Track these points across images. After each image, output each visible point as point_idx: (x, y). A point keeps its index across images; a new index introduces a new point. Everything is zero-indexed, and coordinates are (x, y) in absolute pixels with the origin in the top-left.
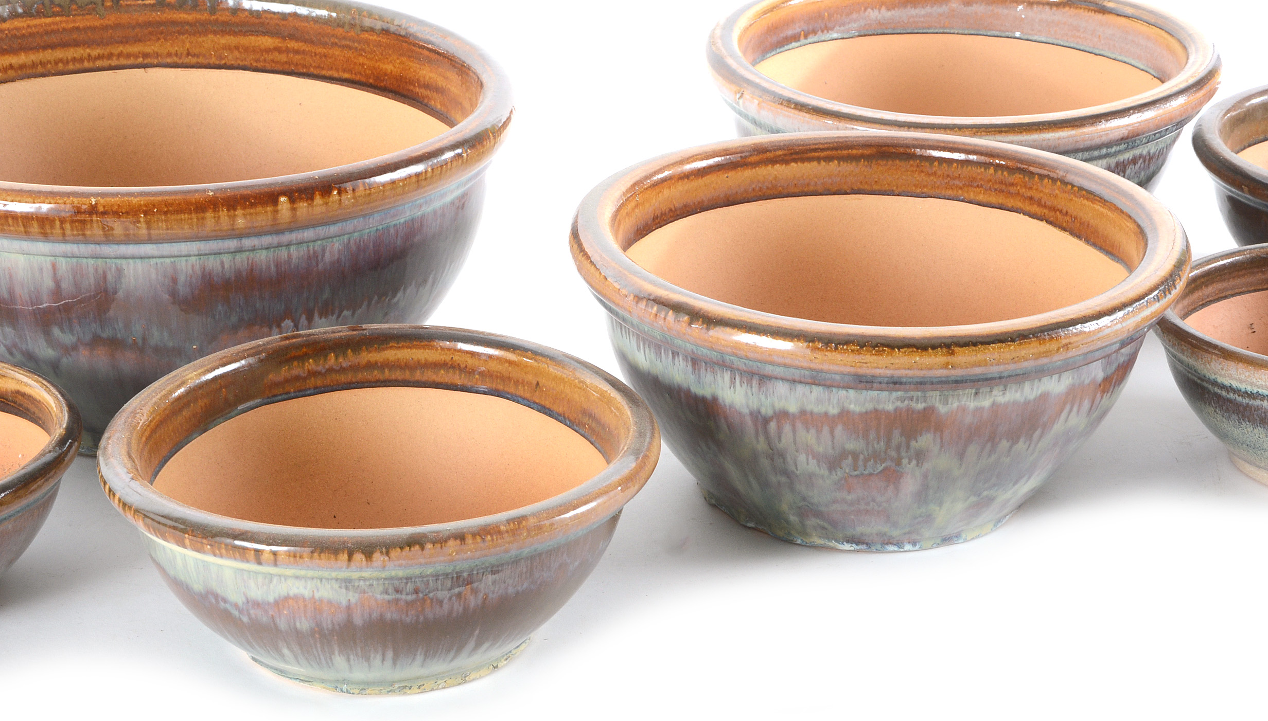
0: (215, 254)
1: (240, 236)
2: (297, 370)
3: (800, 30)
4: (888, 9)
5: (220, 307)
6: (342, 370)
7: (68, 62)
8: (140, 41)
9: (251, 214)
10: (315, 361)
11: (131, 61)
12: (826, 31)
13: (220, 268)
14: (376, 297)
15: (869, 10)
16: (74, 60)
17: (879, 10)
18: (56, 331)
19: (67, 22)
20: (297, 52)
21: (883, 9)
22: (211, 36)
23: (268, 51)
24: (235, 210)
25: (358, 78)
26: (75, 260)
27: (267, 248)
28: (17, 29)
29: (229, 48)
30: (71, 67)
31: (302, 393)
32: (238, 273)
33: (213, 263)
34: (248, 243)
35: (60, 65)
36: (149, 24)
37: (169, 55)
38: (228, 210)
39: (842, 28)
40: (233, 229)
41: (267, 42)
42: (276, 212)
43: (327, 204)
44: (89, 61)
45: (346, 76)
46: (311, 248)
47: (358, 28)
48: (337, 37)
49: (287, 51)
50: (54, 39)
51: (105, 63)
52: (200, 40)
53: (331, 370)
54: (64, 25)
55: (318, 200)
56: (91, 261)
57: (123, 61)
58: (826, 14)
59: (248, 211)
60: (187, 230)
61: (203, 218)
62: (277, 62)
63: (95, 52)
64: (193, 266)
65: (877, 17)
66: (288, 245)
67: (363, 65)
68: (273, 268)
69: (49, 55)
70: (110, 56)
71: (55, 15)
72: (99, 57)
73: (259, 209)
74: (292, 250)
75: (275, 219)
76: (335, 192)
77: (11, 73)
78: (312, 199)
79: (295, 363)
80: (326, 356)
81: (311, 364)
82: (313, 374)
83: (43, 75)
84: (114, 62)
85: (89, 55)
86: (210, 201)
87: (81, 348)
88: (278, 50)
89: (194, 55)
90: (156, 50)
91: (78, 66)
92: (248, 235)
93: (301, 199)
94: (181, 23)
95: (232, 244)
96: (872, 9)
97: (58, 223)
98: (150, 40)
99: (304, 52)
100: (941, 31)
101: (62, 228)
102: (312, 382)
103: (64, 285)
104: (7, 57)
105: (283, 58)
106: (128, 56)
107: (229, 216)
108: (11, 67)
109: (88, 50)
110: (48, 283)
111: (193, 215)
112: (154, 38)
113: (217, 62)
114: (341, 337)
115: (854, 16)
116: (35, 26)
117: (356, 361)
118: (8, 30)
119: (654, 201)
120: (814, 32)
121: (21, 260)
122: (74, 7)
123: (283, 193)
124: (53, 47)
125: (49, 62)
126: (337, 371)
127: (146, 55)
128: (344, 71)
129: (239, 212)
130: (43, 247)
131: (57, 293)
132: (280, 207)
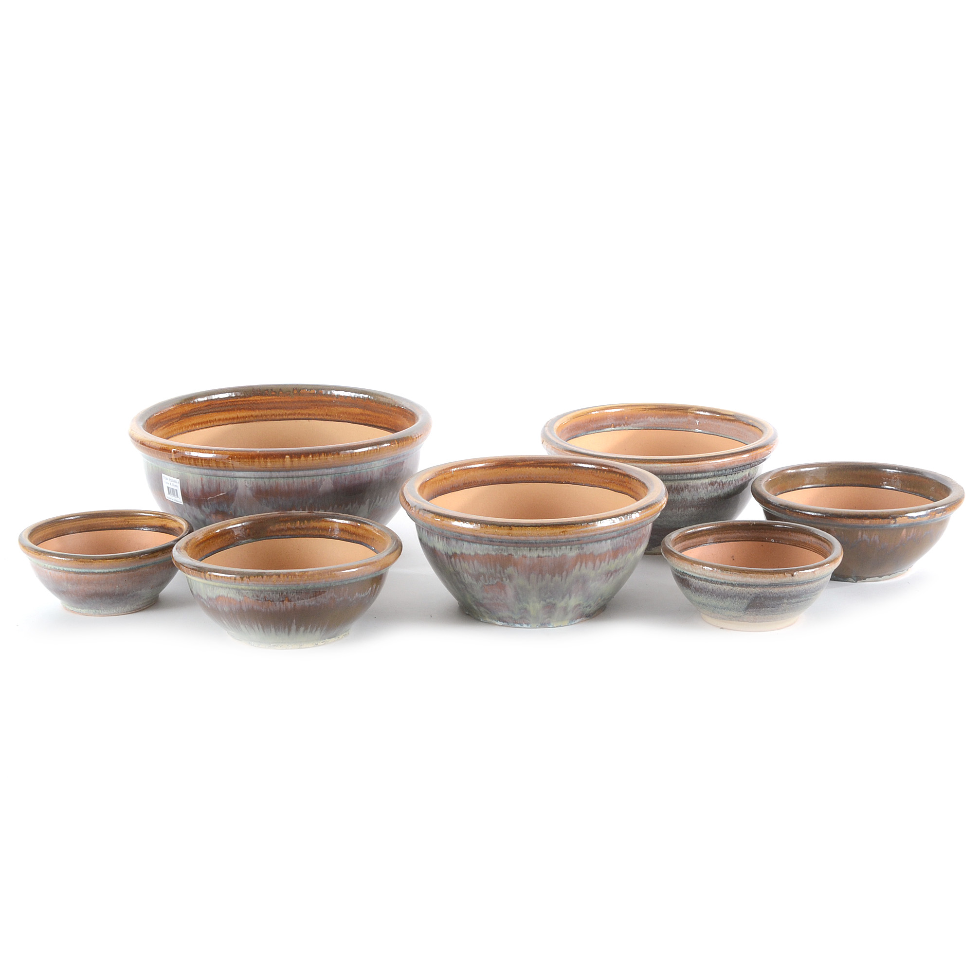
0: (262, 478)
1: (271, 471)
2: (282, 526)
3: (611, 423)
4: (659, 418)
5: (264, 501)
6: (302, 529)
7: (276, 415)
8: (307, 408)
9: (274, 462)
10: (290, 523)
11: (303, 417)
12: (626, 425)
13: (264, 485)
15: (649, 417)
16: (279, 415)
17: (654, 418)
18: (203, 507)
19: (277, 399)
20: (369, 415)
21: (656, 418)
22: (336, 407)
23: (358, 414)
24: (267, 459)
25: (389, 427)
26: (209, 477)
27: (283, 478)
28: (256, 400)
29: (343, 413)
30: (278, 418)
31: (284, 537)
32: (271, 487)
33: (261, 482)
34: (274, 474)
35: (273, 416)
36: (312, 401)
37: (319, 415)
38: (264, 459)
39: (635, 425)
40: (266, 467)
41: (358, 411)
42: (284, 461)
43: (306, 460)
44: (285, 416)
45: (386, 426)
46: (303, 480)
47: (390, 405)
48: (383, 409)
49: (365, 415)
50: (272, 405)
51: (293, 417)
52: (332, 409)
53: (297, 528)
54: (276, 400)
55: (303, 458)
56: (215, 478)
57: (300, 417)
58: (626, 417)
59: (272, 460)
60: (247, 466)
61: (254, 462)
62: (361, 420)
63: (288, 412)
64: (253, 483)
65: (653, 421)
66: (293, 477)
67: (391, 421)
68: (286, 487)
69: (268, 412)
70: (295, 414)
71: (273, 395)
72: (290, 414)
73: (277, 460)
74: (294, 480)
75: (284, 465)
76: (311, 456)
77: (252, 419)
78: (300, 458)
79: (282, 524)
80: (296, 522)
81: (289, 525)
82: (289, 529)
83: (266, 421)
84: (296, 417)
85: (286, 413)
86: (257, 455)
87: (212, 515)
88: (362, 414)
89: (329, 416)
90: (314, 412)
91: (281, 417)
92: (274, 471)
93: (295, 457)
94: (325, 401)
95: (268, 474)
96: (651, 417)
97: (200, 460)
98: (311, 408)
99: (371, 416)
100: (684, 430)
101: (201, 462)
102: (289, 533)
103: (205, 487)
104: (250, 411)
105: (364, 418)
106: (302, 414)
107: (264, 462)
108: (252, 416)
109: (285, 411)
110: (200, 486)
111: (250, 460)
112: (313, 407)
113: (338, 419)
114: (302, 515)
115: (641, 420)
116: (263, 400)
117: (308, 526)
118: (252, 401)
120: (620, 425)
121: (191, 475)
122: (281, 392)
123: (288, 454)
124: (271, 409)
125: (268, 415)
126: (300, 529)
127: (309, 415)
128: (385, 424)
129: (268, 460)
130: (197, 470)
131: (203, 490)
132: (286, 460)
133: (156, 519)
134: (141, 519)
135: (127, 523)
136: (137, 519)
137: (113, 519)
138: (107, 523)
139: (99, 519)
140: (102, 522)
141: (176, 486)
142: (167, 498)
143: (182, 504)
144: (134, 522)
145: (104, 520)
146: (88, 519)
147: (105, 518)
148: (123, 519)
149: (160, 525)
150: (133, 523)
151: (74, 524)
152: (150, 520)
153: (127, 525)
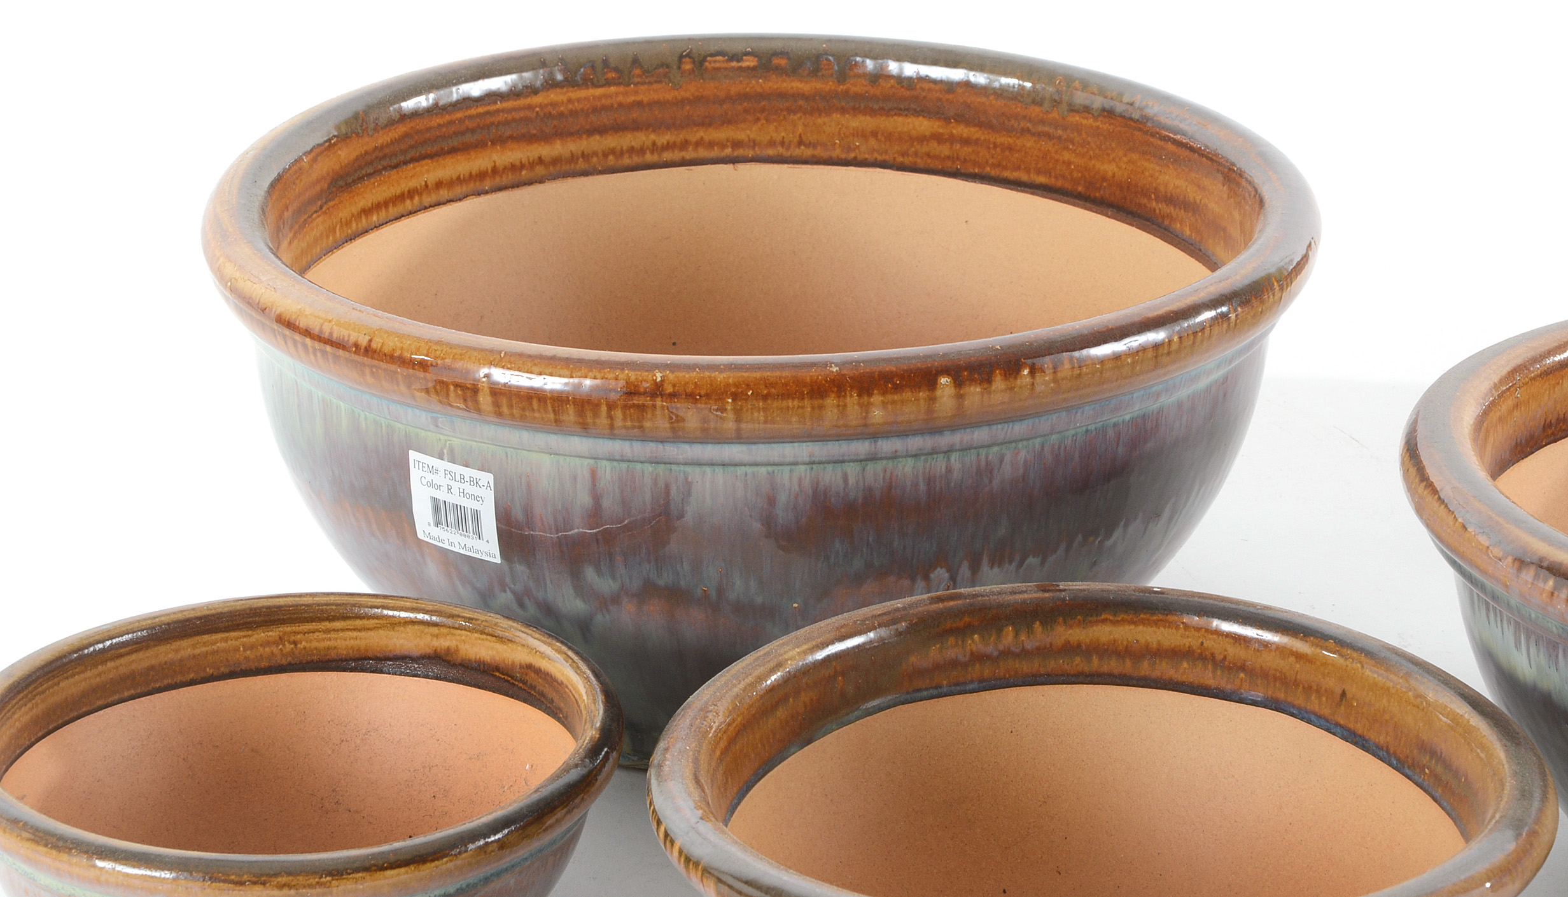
0: (835, 462)
1: (875, 435)
2: (952, 650)
5: (837, 545)
6: (1025, 654)
7: (622, 153)
8: (730, 122)
9: (894, 402)
10: (982, 637)
11: (715, 153)
13: (840, 482)
14: (1080, 536)
16: (632, 150)
18: (590, 573)
19: (626, 94)
20: (966, 141)
22: (836, 116)
23: (922, 139)
24: (870, 395)
25: (1059, 183)
26: (624, 465)
27: (915, 456)
28: (553, 104)
29: (863, 135)
30: (626, 161)
31: (960, 688)
32: (869, 491)
33: (831, 477)
34: (886, 446)
35: (611, 157)
36: (744, 97)
37: (772, 143)
38: (859, 395)
40: (865, 425)
41: (922, 125)
42: (932, 399)
43: (1011, 389)
44: (652, 153)
45: (1042, 179)
46: (983, 457)
47: (1064, 107)
48: (1030, 120)
49: (952, 139)
50: (605, 119)
51: (676, 155)
52: (820, 121)
53: (1006, 654)
54: (620, 98)
55: (999, 383)
56: (649, 468)
57: (702, 153)
59: (890, 397)
60: (795, 425)
61: (821, 407)
62: (936, 157)
63: (663, 139)
64: (800, 480)
66: (948, 451)
67: (1069, 163)
68: (922, 487)
69: (596, 143)
70: (684, 145)
71: (608, 83)
72: (668, 147)
73: (907, 394)
74: (953, 459)
75: (930, 411)
76: (1026, 372)
77: (540, 170)
78: (989, 381)
79: (952, 640)
80: (1000, 631)
81: (975, 643)
82: (978, 658)
83: (585, 173)
84: (689, 154)
85: (654, 144)
86: (833, 381)
87: (625, 600)
88: (938, 138)
89: (809, 145)
90: (752, 136)
91: (636, 160)
92: (887, 435)
93: (972, 380)
94: (793, 96)
95: (862, 447)
97: (604, 408)
98: (745, 121)
99: (977, 142)
101: (610, 417)
102: (976, 670)
103: (606, 503)
104: (535, 146)
105: (945, 150)
106: (711, 145)
107: (861, 405)
108: (540, 161)
109: (653, 137)
110: (584, 499)
111: (807, 402)
112: (750, 118)
113: (843, 156)
114: (1024, 602)
116: (579, 100)
117: (1048, 640)
118: (541, 106)
119: (1546, 398)
121: (547, 461)
122: (637, 71)
123: (945, 371)
124: (602, 131)
125: (595, 154)
126: (1016, 656)
127: (737, 144)
128: (1039, 172)
129: (877, 399)
130: (579, 444)
131: (595, 514)
132: (939, 392)
133: (410, 628)
134: (342, 630)
135: (289, 647)
136: (328, 631)
137: (237, 639)
138: (214, 652)
139: (185, 643)
140: (197, 651)
141: (476, 498)
142: (420, 536)
143: (498, 560)
144: (318, 641)
145: (205, 644)
146: (148, 647)
147: (206, 637)
148: (273, 633)
149: (428, 651)
150: (315, 644)
151: (99, 675)
152: (381, 632)
153: (292, 653)
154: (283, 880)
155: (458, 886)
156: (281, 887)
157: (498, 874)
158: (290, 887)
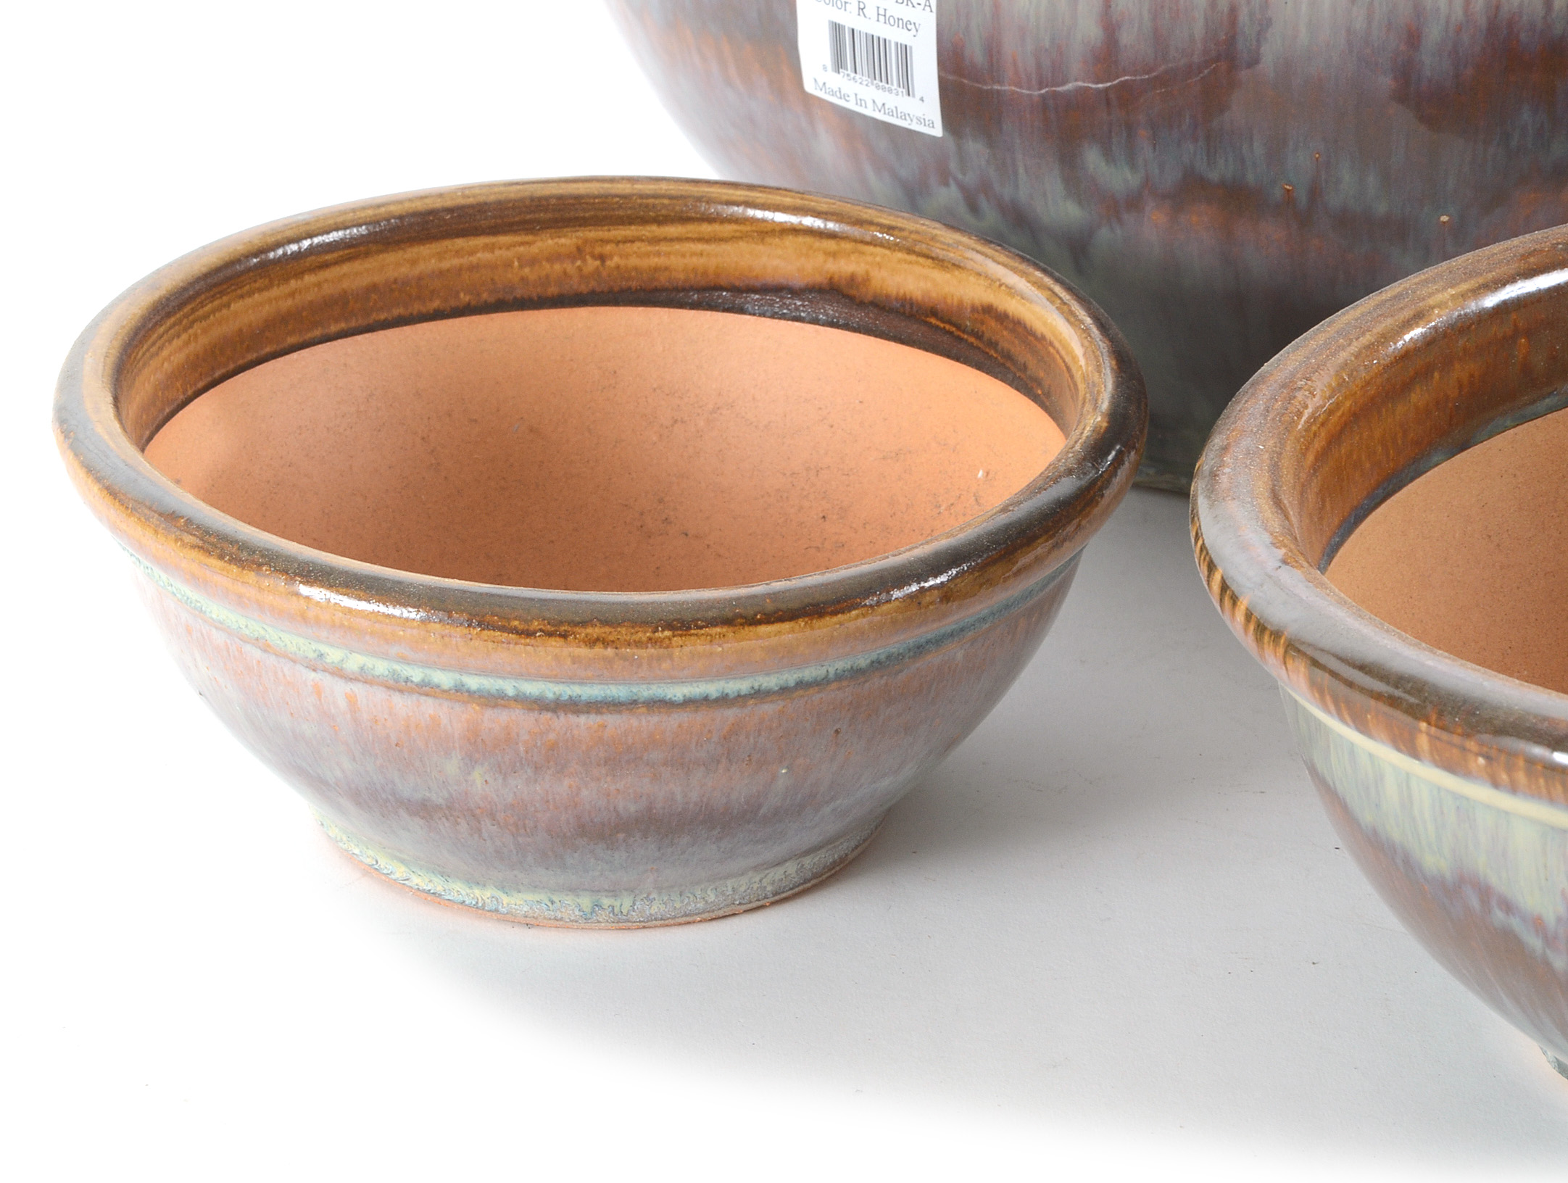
5: (1526, 115)
18: (1092, 158)
87: (1150, 206)
110: (1088, 30)
131: (1107, 56)
133: (789, 240)
134: (679, 239)
135: (592, 264)
136: (656, 240)
137: (508, 247)
138: (473, 268)
139: (425, 250)
140: (446, 265)
141: (906, 25)
142: (809, 87)
143: (937, 131)
144: (639, 255)
145: (458, 253)
146: (367, 254)
147: (460, 242)
148: (567, 240)
149: (819, 279)
150: (634, 261)
151: (292, 294)
152: (742, 245)
153: (597, 272)
154: (595, 631)
155: (874, 656)
156: (592, 642)
157: (938, 641)
158: (606, 643)
